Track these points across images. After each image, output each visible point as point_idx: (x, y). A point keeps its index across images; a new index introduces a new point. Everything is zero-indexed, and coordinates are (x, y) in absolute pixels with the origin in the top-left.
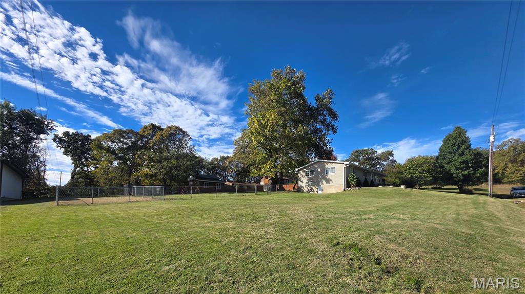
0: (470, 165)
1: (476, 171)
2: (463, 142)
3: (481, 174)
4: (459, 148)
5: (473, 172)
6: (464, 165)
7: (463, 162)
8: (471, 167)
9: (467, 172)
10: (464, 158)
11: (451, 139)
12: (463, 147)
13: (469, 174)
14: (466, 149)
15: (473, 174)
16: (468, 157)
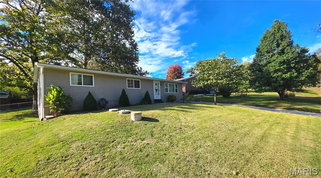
0: (292, 65)
1: (299, 73)
2: (282, 38)
3: (308, 77)
4: (278, 46)
5: (296, 74)
6: (285, 66)
7: (284, 62)
8: (294, 68)
9: (288, 75)
10: (285, 58)
11: (268, 35)
12: (284, 43)
13: (291, 78)
14: (288, 46)
15: (296, 77)
16: (289, 56)
